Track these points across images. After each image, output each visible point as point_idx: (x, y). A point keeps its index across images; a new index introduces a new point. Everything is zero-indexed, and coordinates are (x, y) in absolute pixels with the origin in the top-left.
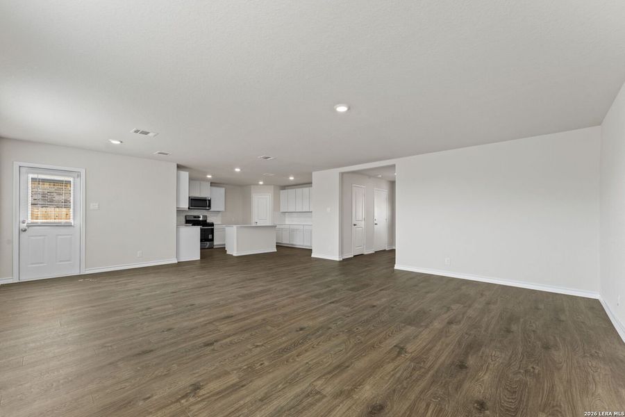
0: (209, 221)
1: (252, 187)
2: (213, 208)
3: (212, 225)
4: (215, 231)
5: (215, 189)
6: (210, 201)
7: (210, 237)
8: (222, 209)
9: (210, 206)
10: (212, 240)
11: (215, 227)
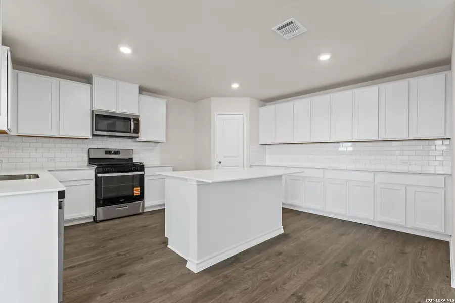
0: (136, 160)
1: (214, 101)
2: (143, 135)
3: (141, 167)
4: (146, 179)
5: (145, 98)
6: (137, 120)
7: (137, 192)
8: (162, 138)
9: (137, 130)
10: (141, 197)
11: (147, 172)
